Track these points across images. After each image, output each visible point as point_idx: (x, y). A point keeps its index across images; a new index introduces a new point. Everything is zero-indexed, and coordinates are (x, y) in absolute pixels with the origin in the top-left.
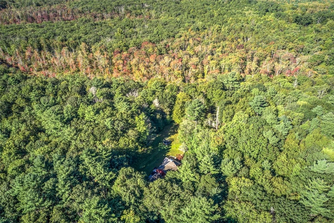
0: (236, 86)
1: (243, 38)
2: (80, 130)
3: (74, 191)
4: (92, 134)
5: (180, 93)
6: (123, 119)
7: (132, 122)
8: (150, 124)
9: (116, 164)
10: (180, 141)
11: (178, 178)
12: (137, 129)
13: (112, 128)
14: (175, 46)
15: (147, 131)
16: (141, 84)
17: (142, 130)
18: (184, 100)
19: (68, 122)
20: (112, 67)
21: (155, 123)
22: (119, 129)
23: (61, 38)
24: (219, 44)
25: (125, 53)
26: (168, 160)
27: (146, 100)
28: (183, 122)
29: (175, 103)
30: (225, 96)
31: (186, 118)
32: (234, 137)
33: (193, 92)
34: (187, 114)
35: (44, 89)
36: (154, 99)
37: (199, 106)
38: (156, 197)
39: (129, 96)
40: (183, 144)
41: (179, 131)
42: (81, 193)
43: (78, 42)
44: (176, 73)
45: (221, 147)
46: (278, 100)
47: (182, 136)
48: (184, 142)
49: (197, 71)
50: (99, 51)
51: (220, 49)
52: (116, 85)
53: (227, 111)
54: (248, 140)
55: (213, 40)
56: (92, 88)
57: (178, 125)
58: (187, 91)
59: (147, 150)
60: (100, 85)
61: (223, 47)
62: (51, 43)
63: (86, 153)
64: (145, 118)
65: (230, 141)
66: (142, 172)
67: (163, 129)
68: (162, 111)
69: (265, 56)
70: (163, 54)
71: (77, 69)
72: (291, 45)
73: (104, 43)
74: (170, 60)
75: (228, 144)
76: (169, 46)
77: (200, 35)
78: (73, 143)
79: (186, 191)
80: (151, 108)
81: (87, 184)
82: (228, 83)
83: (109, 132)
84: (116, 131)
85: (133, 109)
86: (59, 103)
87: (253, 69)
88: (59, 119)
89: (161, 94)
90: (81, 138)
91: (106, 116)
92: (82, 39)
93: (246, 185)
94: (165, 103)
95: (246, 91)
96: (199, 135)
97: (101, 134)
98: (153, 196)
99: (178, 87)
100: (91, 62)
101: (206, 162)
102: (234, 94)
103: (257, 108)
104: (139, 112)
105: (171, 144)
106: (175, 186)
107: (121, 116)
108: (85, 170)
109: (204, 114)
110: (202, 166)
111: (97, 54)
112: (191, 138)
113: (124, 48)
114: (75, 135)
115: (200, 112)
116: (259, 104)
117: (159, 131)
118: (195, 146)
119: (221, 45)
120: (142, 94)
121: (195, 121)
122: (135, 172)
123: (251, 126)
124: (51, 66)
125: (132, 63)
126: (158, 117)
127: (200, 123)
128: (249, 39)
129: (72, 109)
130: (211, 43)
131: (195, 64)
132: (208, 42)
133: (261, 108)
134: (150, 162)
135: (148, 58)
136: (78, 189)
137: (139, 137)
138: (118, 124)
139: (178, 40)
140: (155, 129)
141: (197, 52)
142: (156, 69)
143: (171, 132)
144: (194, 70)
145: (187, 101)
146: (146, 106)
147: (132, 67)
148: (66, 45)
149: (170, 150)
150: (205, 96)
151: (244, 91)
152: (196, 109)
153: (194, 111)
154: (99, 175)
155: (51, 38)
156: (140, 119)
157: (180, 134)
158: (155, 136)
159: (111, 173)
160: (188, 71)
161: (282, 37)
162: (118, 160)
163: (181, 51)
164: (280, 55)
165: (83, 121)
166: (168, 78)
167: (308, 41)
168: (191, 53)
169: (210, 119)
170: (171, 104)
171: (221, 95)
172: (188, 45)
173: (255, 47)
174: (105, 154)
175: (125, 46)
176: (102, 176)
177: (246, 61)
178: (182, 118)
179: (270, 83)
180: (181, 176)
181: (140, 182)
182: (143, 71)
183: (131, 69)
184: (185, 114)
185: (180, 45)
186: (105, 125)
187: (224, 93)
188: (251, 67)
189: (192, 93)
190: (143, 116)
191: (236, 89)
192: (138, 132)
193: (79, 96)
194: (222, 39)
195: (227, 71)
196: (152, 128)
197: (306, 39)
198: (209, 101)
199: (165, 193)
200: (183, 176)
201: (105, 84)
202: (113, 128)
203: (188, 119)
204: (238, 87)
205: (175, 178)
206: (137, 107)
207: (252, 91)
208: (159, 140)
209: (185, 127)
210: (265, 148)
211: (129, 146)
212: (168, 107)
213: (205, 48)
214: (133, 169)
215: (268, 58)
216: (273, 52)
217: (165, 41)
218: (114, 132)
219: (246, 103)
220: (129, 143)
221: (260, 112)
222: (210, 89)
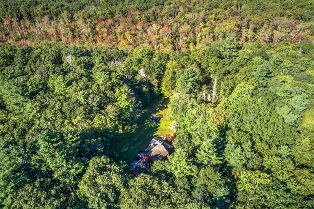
0: (234, 54)
1: (237, 6)
2: (46, 106)
3: (20, 195)
4: (61, 111)
5: (171, 61)
6: (100, 92)
7: (111, 96)
8: (134, 98)
9: (87, 151)
10: (171, 119)
11: (169, 171)
12: (118, 105)
13: (86, 103)
14: (165, 13)
15: (130, 106)
16: (126, 52)
17: (124, 106)
18: (174, 70)
19: (32, 96)
20: (96, 36)
21: (141, 97)
22: (95, 104)
23: (42, 6)
24: (211, 11)
25: (110, 21)
26: (155, 142)
27: (130, 70)
28: (174, 95)
29: (164, 73)
30: (223, 65)
31: (177, 90)
32: (238, 114)
33: (185, 60)
34: (178, 86)
35: (12, 58)
36: (140, 69)
37: (193, 76)
38: (138, 203)
39: (111, 65)
40: (175, 121)
41: (169, 106)
42: (30, 196)
43: (61, 10)
44: (165, 42)
45: (223, 126)
46: (284, 70)
47: (173, 112)
48: (175, 120)
49: (188, 39)
50: (81, 19)
51: (213, 16)
52: (97, 53)
53: (226, 82)
54: (257, 118)
55: (205, 7)
56: (68, 57)
57: (168, 99)
58: (178, 60)
59: (132, 129)
60: (78, 53)
61: (216, 14)
62: (31, 12)
63: (43, 138)
64: (128, 90)
65: (234, 119)
66: (121, 162)
67: (150, 103)
68: (149, 83)
69: (262, 23)
70: (151, 22)
71: (58, 39)
72: (289, 12)
73: (88, 10)
74: (159, 28)
75: (231, 123)
76: (157, 14)
77: (191, 2)
78: (37, 122)
79: (180, 190)
80: (136, 79)
81: (41, 183)
82: (225, 51)
83: (82, 108)
84: (91, 107)
85: (114, 80)
86: (27, 74)
87: (250, 36)
88: (20, 92)
89: (148, 63)
90: (46, 116)
91: (79, 88)
92: (65, 7)
93: (262, 181)
94: (153, 73)
95: (246, 59)
96: (194, 111)
97: (71, 111)
98: (133, 201)
99: (168, 55)
100: (73, 31)
101: (207, 150)
102: (233, 63)
103: (261, 78)
104: (121, 84)
105: (160, 121)
106: (165, 183)
107: (99, 88)
108: (41, 162)
109: (198, 86)
110: (200, 154)
111: (80, 22)
112: (184, 115)
113: (109, 16)
114: (39, 111)
115: (194, 84)
116: (264, 73)
117: (146, 105)
118: (189, 124)
119: (214, 12)
120: (125, 63)
121: (188, 94)
122: (111, 163)
123: (259, 101)
124: (31, 36)
125: (117, 31)
126: (144, 89)
127: (193, 96)
128: (243, 7)
129: (40, 81)
130: (203, 10)
131: (186, 31)
132: (199, 9)
133: (266, 79)
134: (134, 144)
135: (134, 26)
136: (25, 191)
137: (121, 114)
138: (93, 98)
139: (167, 7)
140: (140, 104)
141: (188, 19)
142: (143, 37)
143: (159, 107)
144: (185, 38)
145: (179, 71)
146: (130, 76)
147: (117, 35)
148: (48, 13)
149: (159, 128)
150: (199, 65)
151: (245, 59)
152: (189, 80)
153: (187, 82)
154: (60, 169)
155: (32, 6)
156: (121, 92)
157: (170, 109)
158: (140, 112)
159: (77, 165)
160: (179, 40)
161: (279, 4)
162: (90, 145)
163: (170, 18)
164: (278, 22)
165: (52, 95)
166: (157, 47)
167: (308, 7)
168: (182, 20)
169: (205, 92)
170: (159, 75)
171: (217, 64)
172: (178, 12)
173: (251, 15)
174: (71, 139)
175: (109, 14)
176: (64, 170)
177: (241, 28)
178: (172, 91)
179: (272, 51)
180: (173, 169)
181: (116, 179)
182: (129, 40)
183: (117, 38)
184: (176, 86)
185: (170, 13)
186: (78, 100)
187: (221, 61)
188: (247, 35)
189: (183, 61)
190: (125, 88)
191: (234, 57)
192: (120, 107)
193: (51, 66)
194: (215, 7)
195: (221, 39)
196: (137, 102)
197: (305, 5)
198: (203, 71)
199: (150, 196)
200: (176, 168)
201: (85, 53)
202: (88, 103)
203: (180, 92)
204: (237, 55)
205: (165, 171)
206: (118, 77)
207: (253, 59)
208: (145, 117)
209: (177, 101)
210: (281, 129)
211: (107, 126)
212: (157, 78)
213: (197, 15)
214: (108, 159)
215: (266, 25)
216: (269, 19)
217: (153, 9)
218: (87, 108)
219: (247, 72)
220: (106, 122)
221: (265, 83)
222: (205, 56)
